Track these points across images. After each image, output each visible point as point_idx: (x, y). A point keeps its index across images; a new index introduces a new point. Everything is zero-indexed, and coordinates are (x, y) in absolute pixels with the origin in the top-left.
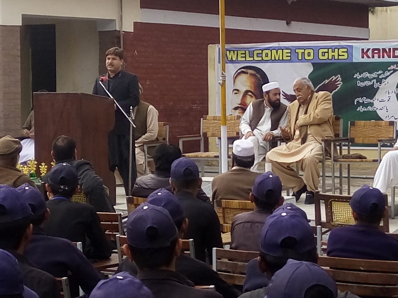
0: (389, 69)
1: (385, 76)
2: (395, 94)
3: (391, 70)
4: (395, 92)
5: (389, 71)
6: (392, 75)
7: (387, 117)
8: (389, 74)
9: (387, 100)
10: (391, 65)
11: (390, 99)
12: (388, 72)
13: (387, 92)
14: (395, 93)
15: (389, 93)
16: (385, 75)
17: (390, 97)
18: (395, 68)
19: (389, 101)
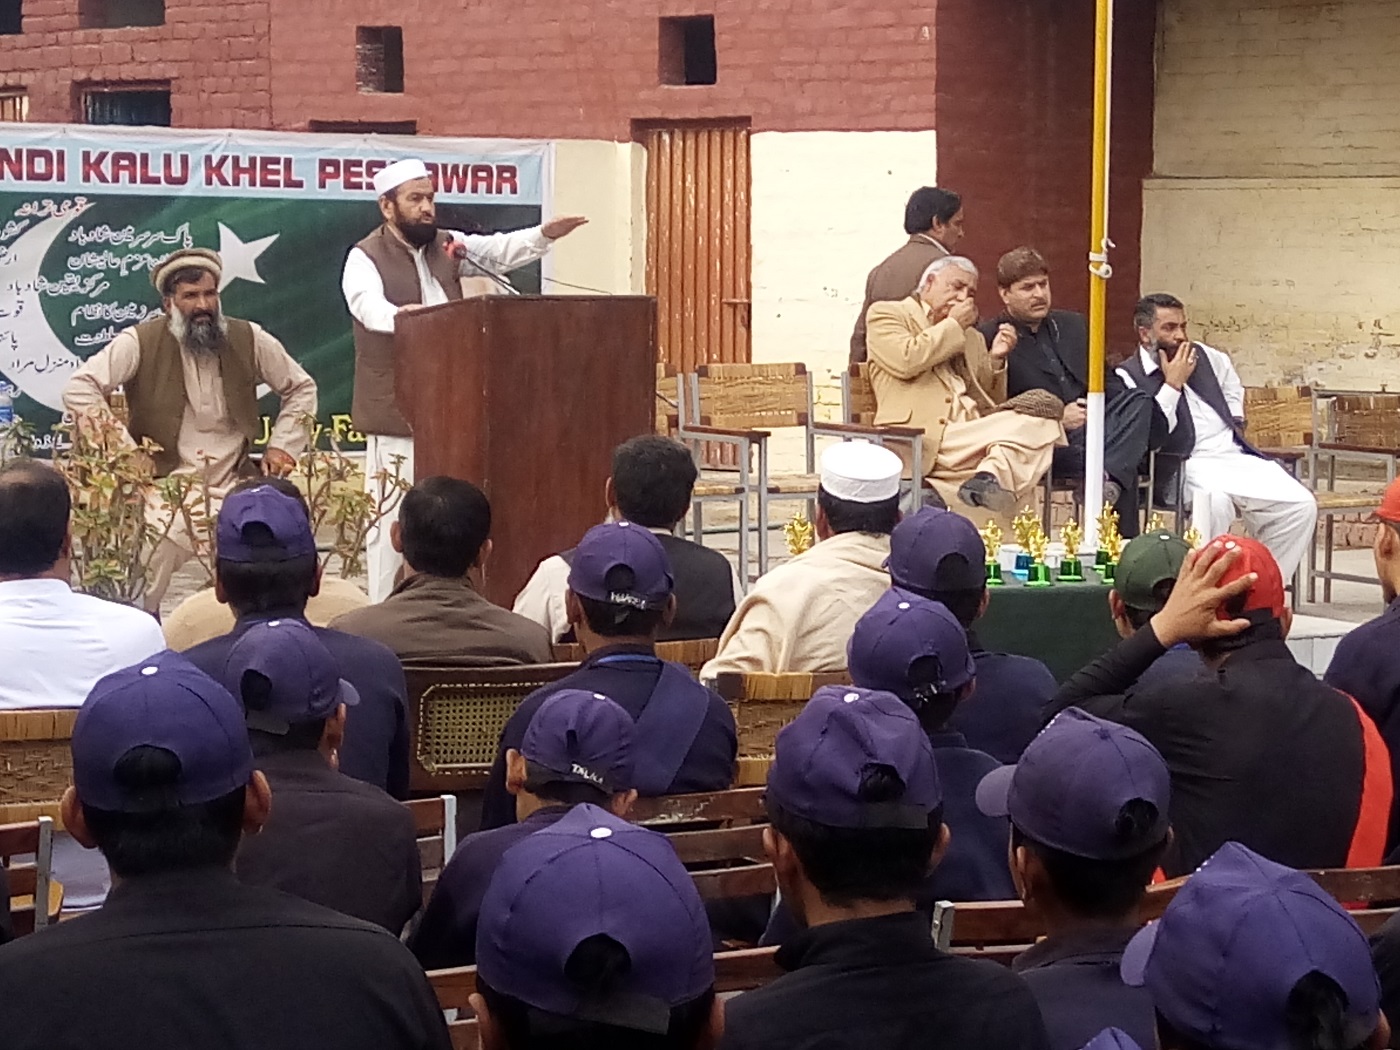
0: (17, 214)
1: (8, 236)
2: (36, 294)
3: (24, 218)
4: (36, 287)
5: (18, 220)
6: (27, 234)
7: (16, 364)
8: (16, 229)
9: (13, 313)
10: (23, 202)
11: (21, 307)
12: (17, 223)
13: (14, 287)
14: (36, 290)
15: (18, 289)
16: (6, 234)
17: (22, 302)
18: (34, 213)
19: (20, 315)
